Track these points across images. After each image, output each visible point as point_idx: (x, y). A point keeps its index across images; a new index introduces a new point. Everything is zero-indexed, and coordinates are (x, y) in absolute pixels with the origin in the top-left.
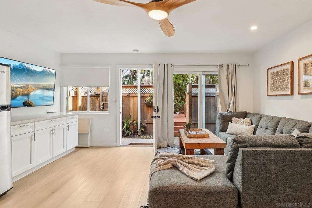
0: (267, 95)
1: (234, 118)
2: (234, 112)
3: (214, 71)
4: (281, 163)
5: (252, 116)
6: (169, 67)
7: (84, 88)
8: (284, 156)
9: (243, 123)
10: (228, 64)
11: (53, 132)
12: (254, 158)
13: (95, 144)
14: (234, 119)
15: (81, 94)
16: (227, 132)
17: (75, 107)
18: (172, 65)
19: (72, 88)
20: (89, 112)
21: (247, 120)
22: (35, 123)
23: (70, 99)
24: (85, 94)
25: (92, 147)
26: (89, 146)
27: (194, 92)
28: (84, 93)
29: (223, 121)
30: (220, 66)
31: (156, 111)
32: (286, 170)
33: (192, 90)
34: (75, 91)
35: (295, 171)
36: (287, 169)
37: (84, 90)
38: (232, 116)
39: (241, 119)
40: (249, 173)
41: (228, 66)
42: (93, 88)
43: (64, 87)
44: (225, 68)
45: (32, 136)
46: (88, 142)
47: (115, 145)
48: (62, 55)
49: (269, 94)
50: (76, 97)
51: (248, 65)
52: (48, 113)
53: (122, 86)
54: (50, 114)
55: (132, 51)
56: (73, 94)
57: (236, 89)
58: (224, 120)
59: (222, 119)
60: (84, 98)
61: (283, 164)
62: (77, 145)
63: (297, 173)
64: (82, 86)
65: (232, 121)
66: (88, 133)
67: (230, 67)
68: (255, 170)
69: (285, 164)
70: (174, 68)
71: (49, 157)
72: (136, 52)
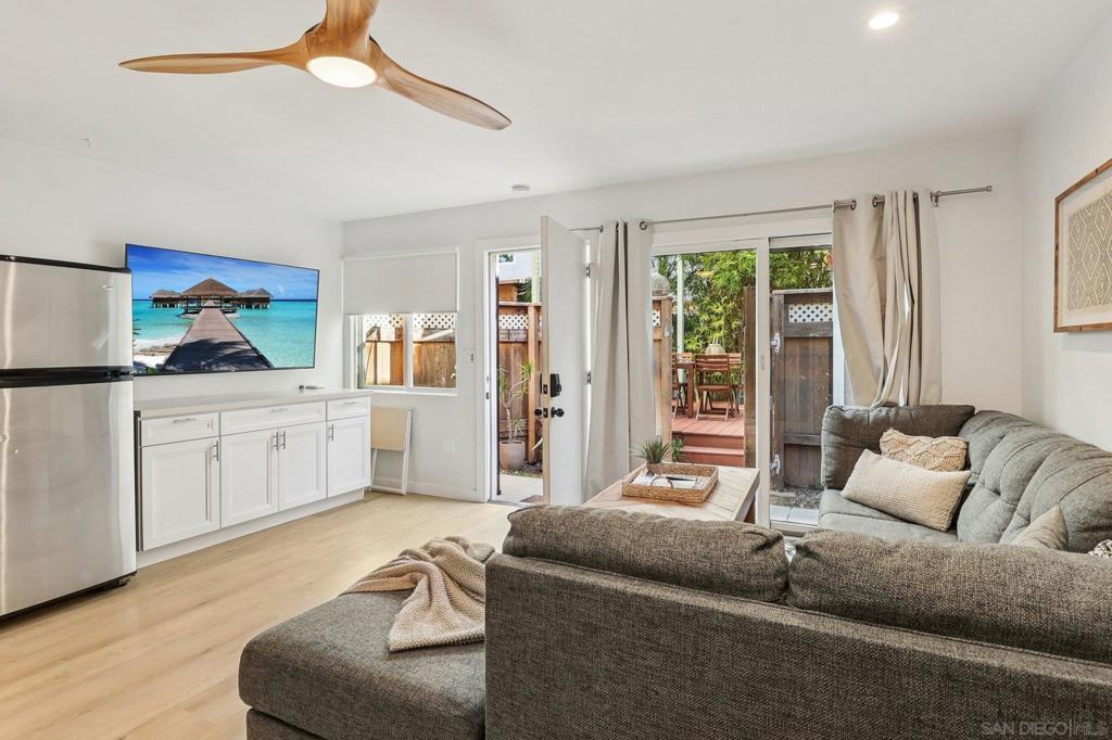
0: (1057, 329)
1: (890, 431)
2: (912, 403)
3: (812, 230)
4: (634, 656)
5: (978, 426)
6: (633, 231)
7: (423, 316)
8: (651, 623)
9: (921, 461)
10: (879, 193)
11: (279, 441)
12: (528, 605)
13: (421, 488)
14: (891, 436)
15: (416, 334)
16: (844, 492)
17: (398, 372)
18: (643, 225)
19: (389, 319)
20: (410, 390)
21: (942, 447)
22: (220, 415)
23: (384, 351)
24: (424, 336)
25: (413, 496)
26: (403, 491)
27: (800, 320)
28: (421, 331)
29: (840, 444)
30: (839, 207)
31: (546, 393)
32: (657, 693)
33: (791, 313)
34: (398, 326)
35: (704, 710)
36: (664, 691)
37: (422, 323)
38: (883, 425)
39: (922, 438)
40: (508, 663)
41: (879, 203)
42: (443, 317)
43: (352, 317)
44: (864, 213)
45: (211, 448)
46: (400, 477)
47: (471, 495)
48: (347, 226)
49: (1065, 322)
50: (398, 344)
51: (988, 189)
52: (301, 387)
53: (499, 307)
54: (307, 392)
55: (509, 193)
56: (388, 334)
57: (917, 301)
58: (847, 438)
59: (835, 434)
60: (424, 347)
61: (644, 659)
62: (367, 482)
63: (709, 723)
64: (420, 311)
65: (882, 448)
66: (401, 453)
67: (888, 209)
68: (528, 657)
69: (653, 663)
70: (656, 235)
71: (265, 509)
72: (522, 194)
